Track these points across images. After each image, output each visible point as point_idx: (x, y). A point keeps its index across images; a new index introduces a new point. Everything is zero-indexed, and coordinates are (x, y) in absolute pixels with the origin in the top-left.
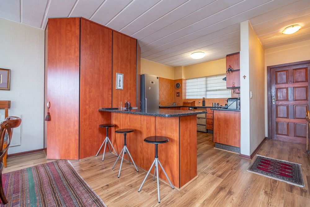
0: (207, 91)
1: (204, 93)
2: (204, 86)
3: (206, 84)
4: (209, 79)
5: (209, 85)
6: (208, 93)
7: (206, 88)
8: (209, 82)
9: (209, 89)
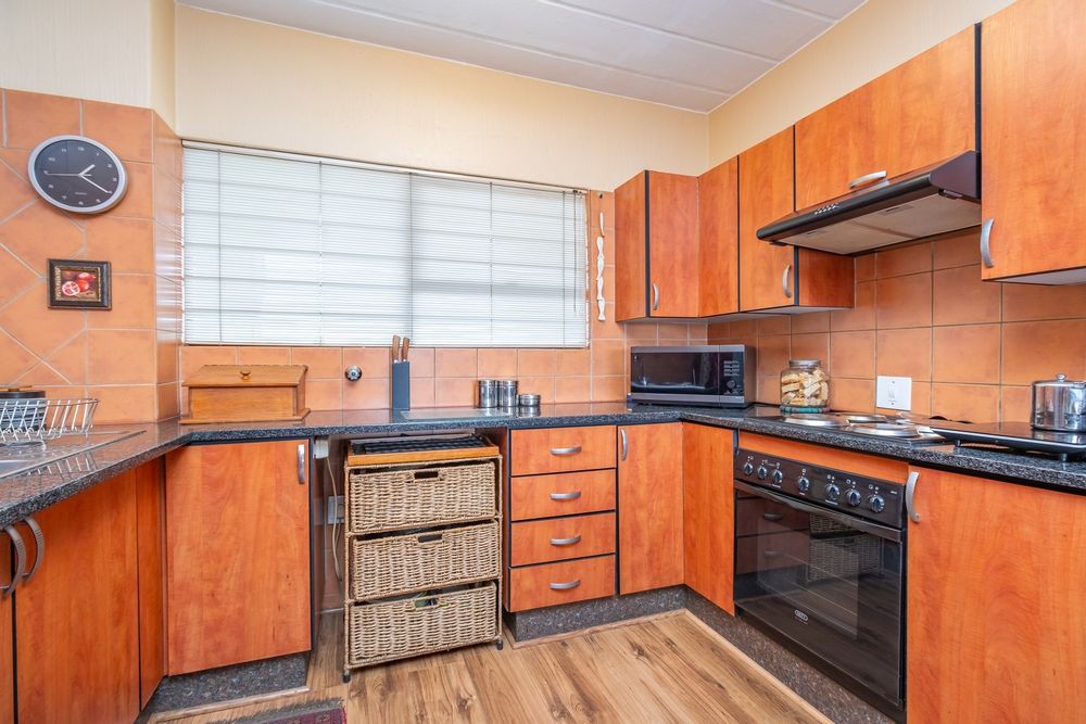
0: (414, 285)
1: (392, 301)
2: (394, 245)
3: (411, 231)
4: (430, 193)
5: (430, 245)
6: (425, 302)
7: (411, 259)
8: (429, 219)
9: (430, 271)
